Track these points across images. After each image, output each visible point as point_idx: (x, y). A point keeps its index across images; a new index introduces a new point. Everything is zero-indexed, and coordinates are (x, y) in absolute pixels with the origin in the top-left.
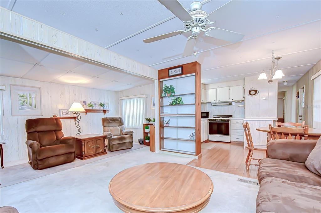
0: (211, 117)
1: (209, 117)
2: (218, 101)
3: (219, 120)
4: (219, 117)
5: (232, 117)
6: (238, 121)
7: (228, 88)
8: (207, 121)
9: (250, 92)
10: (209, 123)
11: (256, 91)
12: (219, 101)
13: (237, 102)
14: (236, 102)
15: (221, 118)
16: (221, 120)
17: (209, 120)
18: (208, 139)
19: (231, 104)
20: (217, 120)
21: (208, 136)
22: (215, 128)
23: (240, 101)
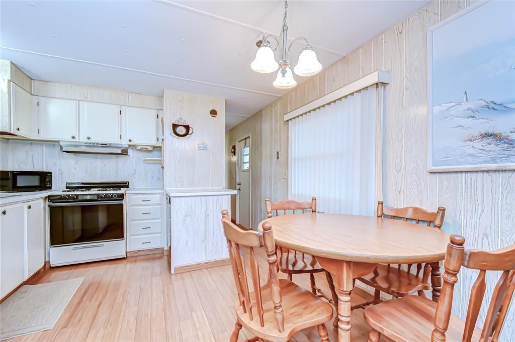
0: (58, 188)
1: (50, 188)
2: (83, 139)
3: (88, 197)
4: (89, 188)
5: (127, 187)
6: (145, 196)
7: (116, 109)
8: (42, 201)
9: (175, 126)
10: (48, 209)
11: (187, 127)
12: (89, 141)
13: (141, 150)
14: (139, 148)
15: (94, 191)
16: (96, 198)
17: (49, 197)
18: (47, 263)
19: (124, 152)
20: (80, 198)
21: (47, 254)
22: (75, 221)
23: (150, 148)
